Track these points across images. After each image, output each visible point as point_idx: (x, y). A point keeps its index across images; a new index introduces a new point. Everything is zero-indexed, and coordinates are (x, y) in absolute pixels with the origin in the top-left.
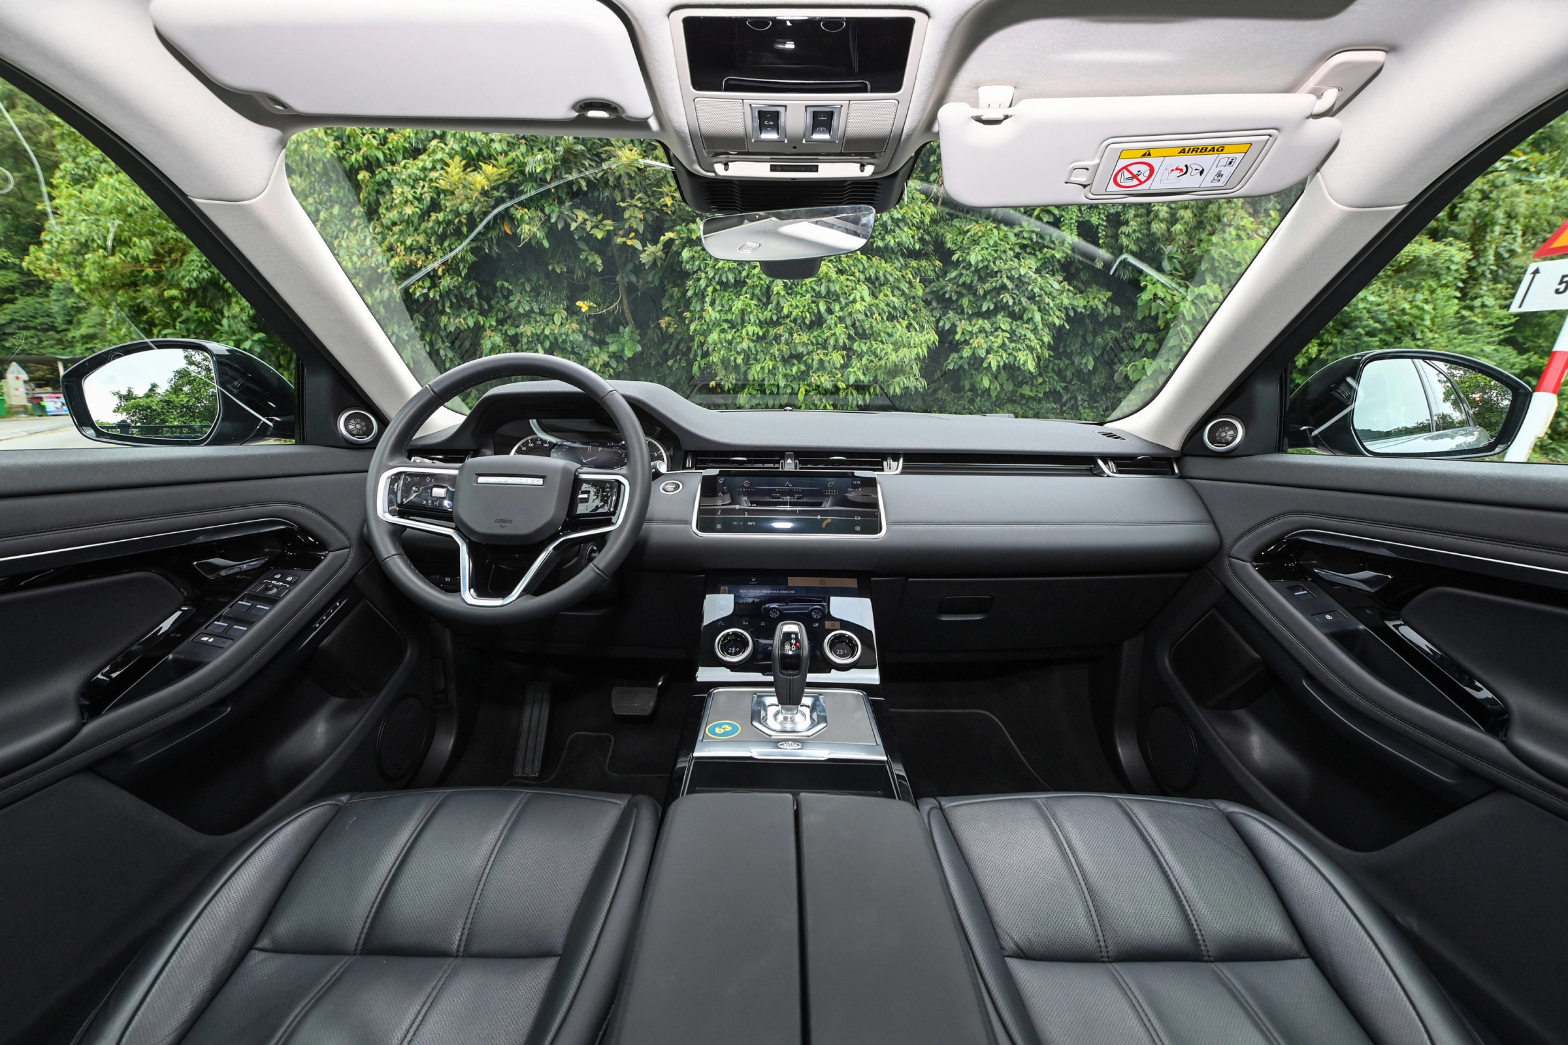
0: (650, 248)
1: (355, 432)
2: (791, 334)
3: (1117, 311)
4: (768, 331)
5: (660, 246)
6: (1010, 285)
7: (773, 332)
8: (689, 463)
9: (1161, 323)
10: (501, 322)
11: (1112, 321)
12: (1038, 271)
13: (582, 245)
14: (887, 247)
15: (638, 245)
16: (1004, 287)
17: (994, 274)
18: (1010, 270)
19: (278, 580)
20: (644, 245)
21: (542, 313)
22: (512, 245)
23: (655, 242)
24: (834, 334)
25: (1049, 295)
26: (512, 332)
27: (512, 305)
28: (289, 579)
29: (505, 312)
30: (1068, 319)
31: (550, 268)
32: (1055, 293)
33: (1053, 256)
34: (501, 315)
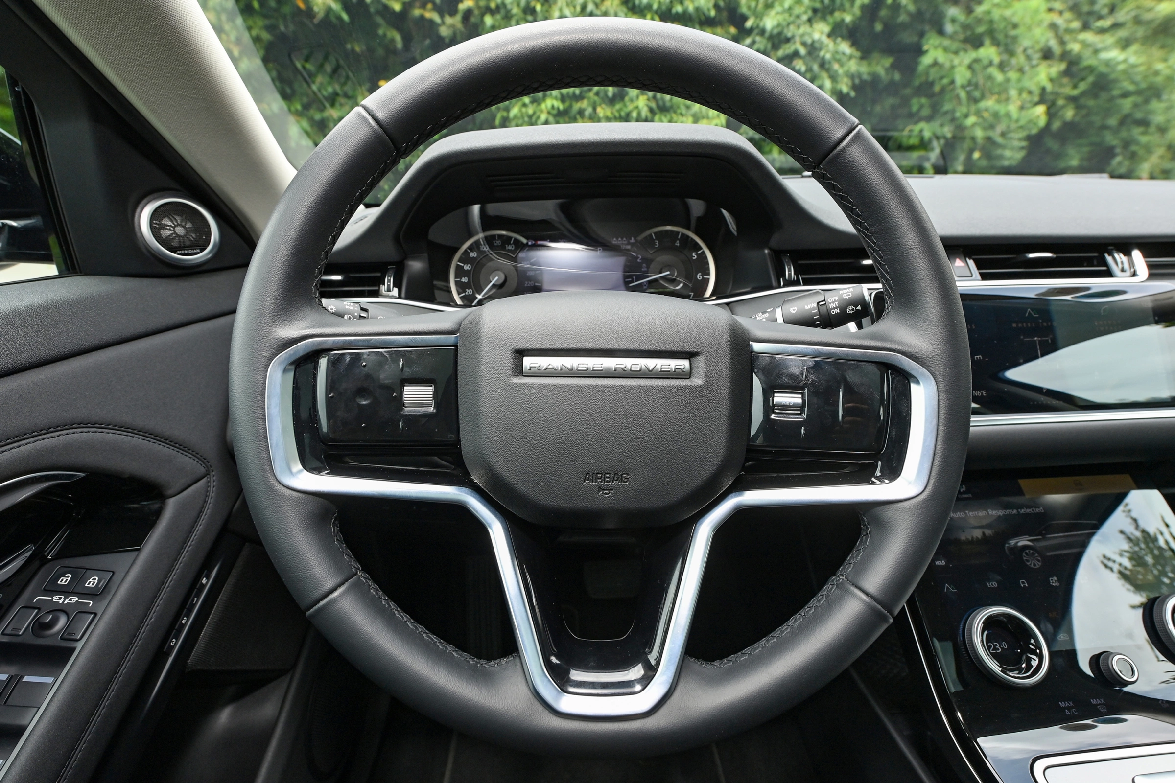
0: (449, 20)
1: (175, 244)
2: (595, 109)
3: (897, 76)
4: (571, 106)
5: (458, 17)
6: (803, 51)
7: (577, 106)
8: (790, 272)
9: (937, 88)
10: (306, 107)
11: (892, 88)
12: (829, 36)
13: (379, 20)
14: (685, 12)
15: (436, 17)
16: (796, 54)
17: (788, 40)
18: (802, 36)
19: (66, 591)
20: (442, 16)
21: (346, 96)
22: (306, 21)
23: (453, 12)
24: (637, 107)
25: (839, 61)
26: (318, 117)
27: (314, 87)
28: (92, 582)
29: (307, 96)
30: (854, 87)
31: (349, 46)
32: (844, 59)
33: (843, 20)
34: (305, 100)
